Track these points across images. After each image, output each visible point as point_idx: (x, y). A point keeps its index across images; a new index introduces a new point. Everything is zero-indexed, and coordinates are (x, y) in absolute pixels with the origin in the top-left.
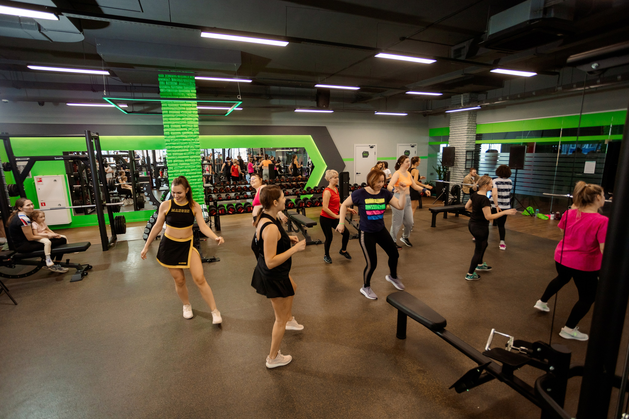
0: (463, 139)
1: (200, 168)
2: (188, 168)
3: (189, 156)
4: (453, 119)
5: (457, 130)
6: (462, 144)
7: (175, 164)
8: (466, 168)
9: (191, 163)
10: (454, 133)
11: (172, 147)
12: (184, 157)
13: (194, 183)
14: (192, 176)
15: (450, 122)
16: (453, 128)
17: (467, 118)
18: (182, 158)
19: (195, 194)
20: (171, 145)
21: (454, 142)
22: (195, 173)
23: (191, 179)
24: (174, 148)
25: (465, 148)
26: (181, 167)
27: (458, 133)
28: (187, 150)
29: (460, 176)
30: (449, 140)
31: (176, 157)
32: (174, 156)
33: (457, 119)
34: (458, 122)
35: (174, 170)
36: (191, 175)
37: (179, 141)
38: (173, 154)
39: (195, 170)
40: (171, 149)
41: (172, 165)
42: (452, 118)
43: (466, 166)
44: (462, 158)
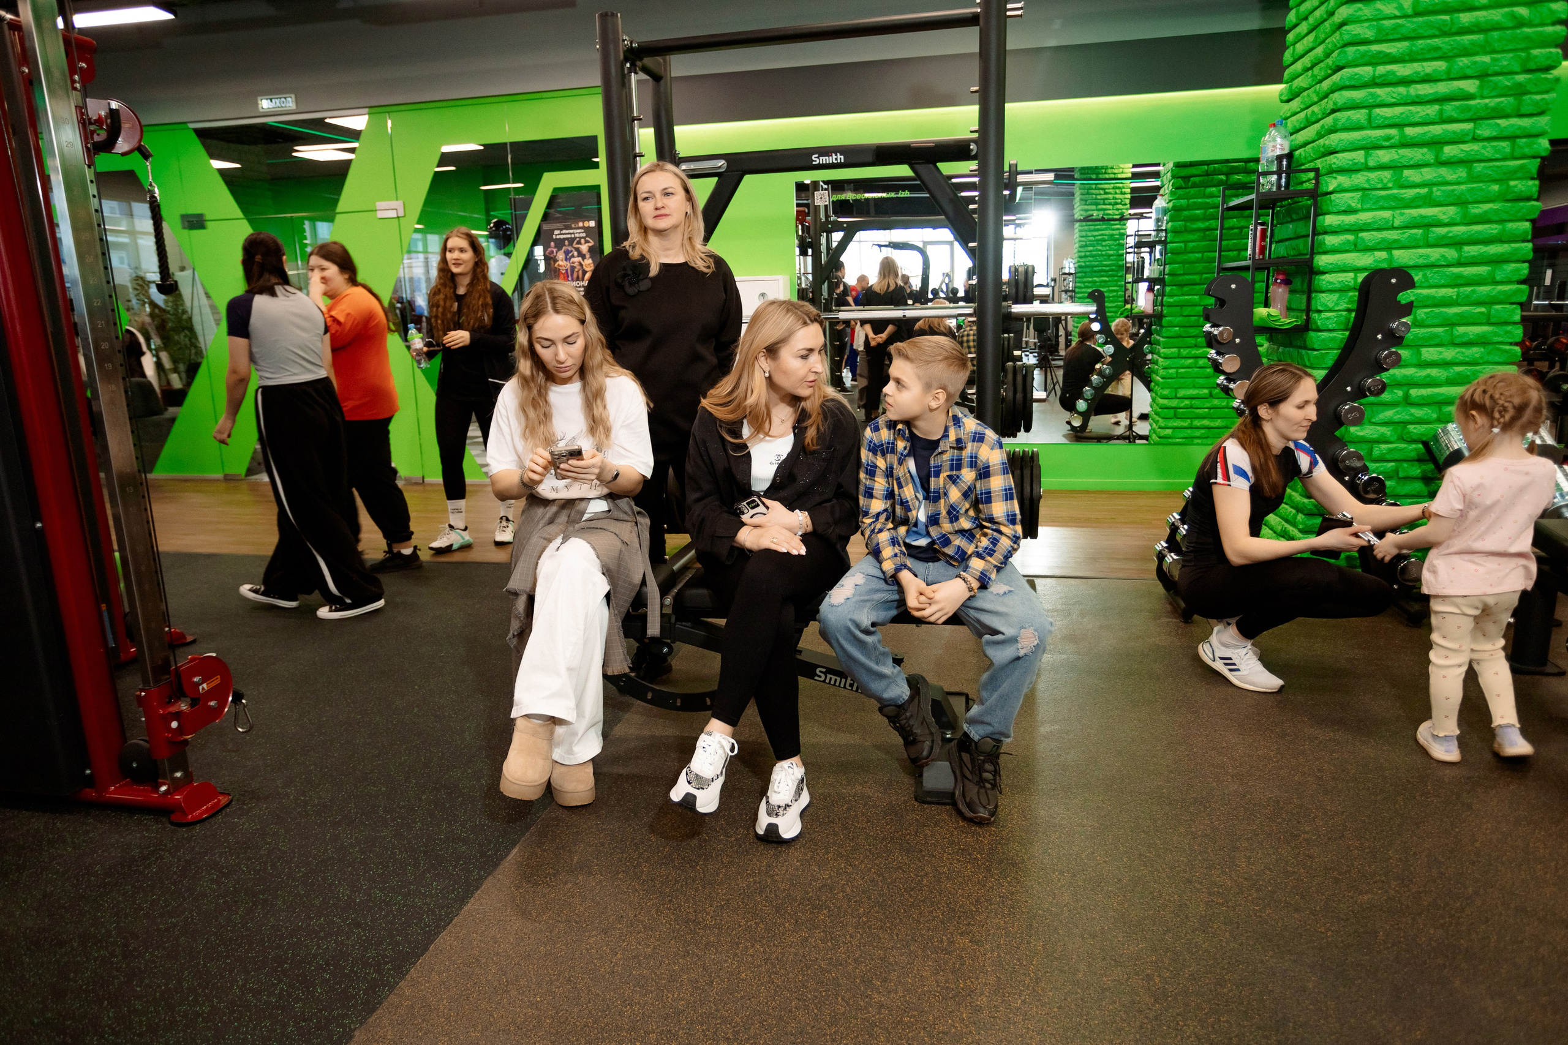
1: (1529, 199)
2: (1451, 200)
3: (1468, 126)
7: (1373, 175)
9: (1478, 167)
11: (1381, 69)
12: (1437, 130)
13: (1469, 289)
14: (1466, 248)
18: (1427, 138)
19: (1461, 358)
20: (1375, 61)
22: (1493, 229)
23: (1460, 264)
24: (1391, 78)
26: (1410, 193)
28: (1470, 86)
31: (1393, 132)
32: (1379, 127)
35: (1363, 210)
36: (1458, 243)
37: (1430, 32)
38: (1377, 111)
39: (1496, 211)
40: (1374, 83)
41: (1360, 179)
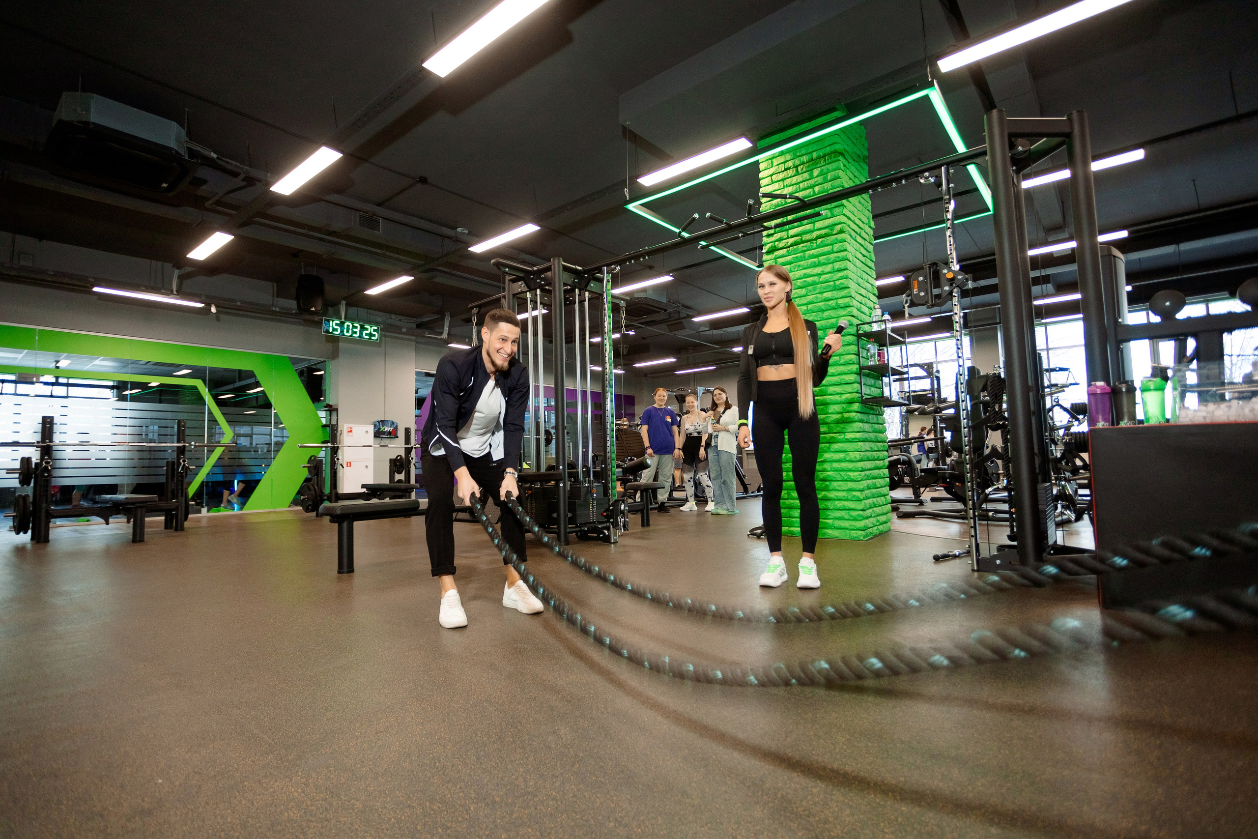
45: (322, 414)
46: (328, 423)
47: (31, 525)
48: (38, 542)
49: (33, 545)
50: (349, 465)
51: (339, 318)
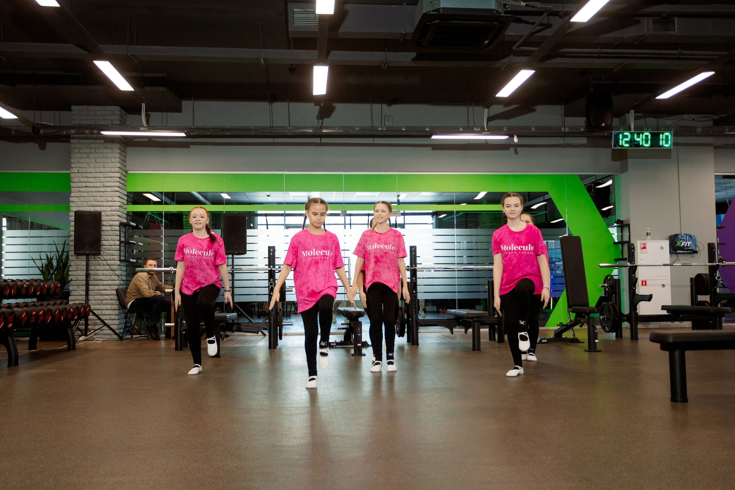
0: (110, 199)
4: (78, 155)
5: (93, 180)
6: (109, 209)
8: (120, 261)
10: (84, 184)
15: (72, 161)
16: (80, 175)
17: (117, 155)
21: (85, 204)
25: (118, 218)
27: (95, 185)
29: (108, 278)
30: (71, 199)
33: (92, 155)
34: (94, 161)
42: (77, 151)
43: (120, 255)
44: (110, 238)
45: (614, 231)
46: (620, 240)
47: (406, 330)
48: (413, 344)
49: (409, 345)
50: (644, 283)
51: (629, 129)
